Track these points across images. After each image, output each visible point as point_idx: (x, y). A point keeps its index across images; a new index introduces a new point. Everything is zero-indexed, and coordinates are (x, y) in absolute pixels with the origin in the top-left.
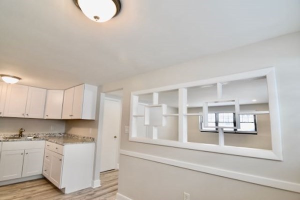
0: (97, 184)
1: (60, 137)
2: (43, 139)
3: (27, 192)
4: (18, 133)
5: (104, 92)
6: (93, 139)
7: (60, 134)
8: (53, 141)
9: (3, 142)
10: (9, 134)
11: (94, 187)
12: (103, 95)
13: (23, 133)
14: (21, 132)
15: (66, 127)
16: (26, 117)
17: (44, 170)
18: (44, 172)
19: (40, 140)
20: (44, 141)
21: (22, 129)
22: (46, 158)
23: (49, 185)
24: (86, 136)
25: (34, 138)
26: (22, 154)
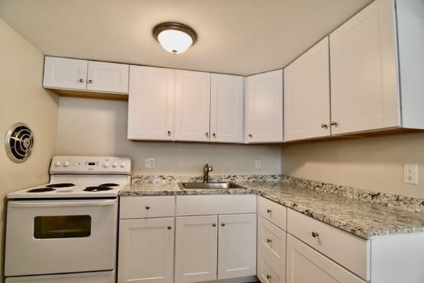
1: (275, 185)
2: (252, 192)
4: (202, 174)
7: (273, 176)
9: (178, 197)
10: (188, 177)
13: (210, 174)
14: (206, 173)
20: (253, 196)
25: (232, 186)
26: (214, 226)
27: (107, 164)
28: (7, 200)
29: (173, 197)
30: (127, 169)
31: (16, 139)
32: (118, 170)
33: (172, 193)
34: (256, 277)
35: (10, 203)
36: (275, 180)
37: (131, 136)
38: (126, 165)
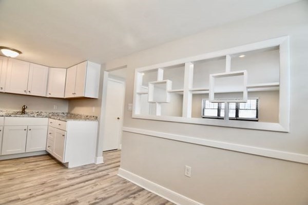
0: (100, 160)
1: (63, 117)
2: (46, 117)
3: (31, 166)
4: (21, 110)
5: (108, 71)
6: (97, 117)
7: (63, 113)
8: (56, 118)
9: (6, 117)
10: (11, 111)
11: (97, 164)
12: (106, 74)
13: (25, 110)
15: (69, 106)
16: (28, 94)
17: (48, 146)
18: (48, 148)
19: (43, 117)
21: (24, 106)
22: (49, 135)
23: (53, 160)
24: (89, 115)
26: (25, 130)
29: (3, 117)
34: (46, 150)
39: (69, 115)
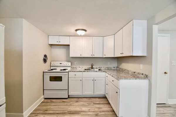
1: (114, 70)
2: (104, 72)
5: (157, 24)
6: (147, 76)
7: (114, 67)
8: (110, 74)
13: (93, 66)
14: (92, 66)
15: (118, 63)
16: (93, 56)
19: (102, 72)
21: (92, 64)
22: (106, 85)
25: (99, 70)
26: (93, 80)
27: (65, 64)
28: (44, 72)
29: (82, 72)
30: (70, 65)
31: (44, 58)
32: (68, 65)
33: (81, 71)
34: (105, 95)
35: (44, 73)
36: (115, 69)
37: (71, 56)
38: (70, 64)
39: (118, 69)
